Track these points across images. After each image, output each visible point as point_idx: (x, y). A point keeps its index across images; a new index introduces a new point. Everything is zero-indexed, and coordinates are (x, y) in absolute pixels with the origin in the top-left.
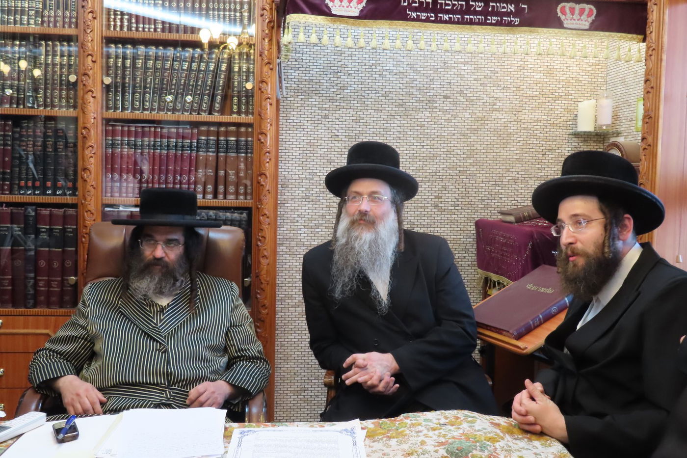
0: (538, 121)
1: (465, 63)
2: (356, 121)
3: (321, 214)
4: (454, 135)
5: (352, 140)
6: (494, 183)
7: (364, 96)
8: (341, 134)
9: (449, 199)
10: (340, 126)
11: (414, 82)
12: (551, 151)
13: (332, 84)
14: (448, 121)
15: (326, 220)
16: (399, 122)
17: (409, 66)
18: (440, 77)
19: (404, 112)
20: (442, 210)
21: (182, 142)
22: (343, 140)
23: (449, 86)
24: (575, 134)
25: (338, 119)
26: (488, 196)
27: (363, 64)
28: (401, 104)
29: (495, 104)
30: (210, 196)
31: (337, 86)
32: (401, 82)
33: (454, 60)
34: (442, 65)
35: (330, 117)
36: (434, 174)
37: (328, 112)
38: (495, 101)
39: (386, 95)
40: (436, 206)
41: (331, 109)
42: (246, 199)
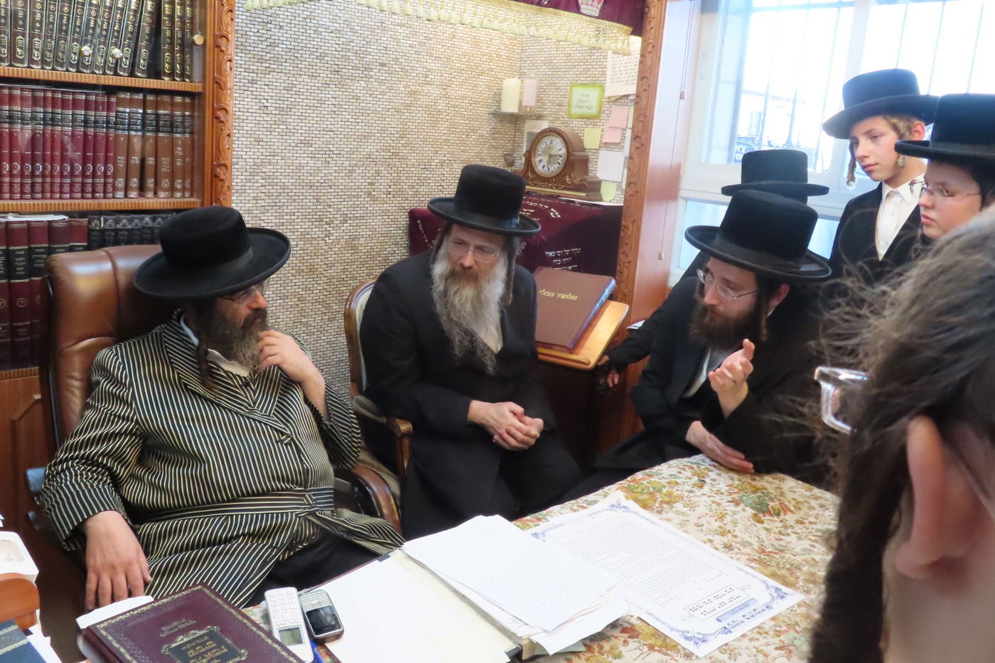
0: (463, 98)
1: (401, 25)
2: (288, 89)
3: (247, 208)
4: (388, 111)
5: (283, 113)
6: (423, 167)
7: (297, 57)
8: (270, 105)
9: (382, 184)
10: (270, 94)
11: (351, 44)
12: (474, 131)
13: (260, 39)
14: (383, 93)
15: (253, 215)
16: (334, 93)
17: (346, 23)
18: (377, 40)
19: (339, 80)
20: (374, 199)
21: (95, 116)
22: (273, 112)
23: (385, 52)
24: (494, 114)
25: (267, 85)
26: (418, 181)
27: (297, 15)
28: (336, 70)
29: (427, 77)
30: (133, 194)
31: (266, 41)
32: (337, 42)
33: (391, 20)
34: (380, 25)
35: (258, 83)
36: (368, 157)
37: (255, 75)
38: (427, 73)
39: (321, 57)
40: (369, 194)
41: (260, 72)
42: (184, 197)
